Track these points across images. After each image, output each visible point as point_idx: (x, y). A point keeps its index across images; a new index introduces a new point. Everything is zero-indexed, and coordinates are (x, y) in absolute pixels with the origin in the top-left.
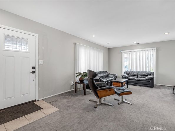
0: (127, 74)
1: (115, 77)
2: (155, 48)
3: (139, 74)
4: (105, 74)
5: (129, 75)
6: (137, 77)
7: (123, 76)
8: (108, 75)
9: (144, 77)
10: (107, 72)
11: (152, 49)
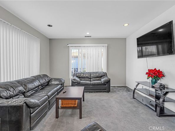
0: (77, 77)
1: (61, 85)
2: (106, 45)
3: (91, 75)
4: (43, 81)
5: (80, 78)
6: (89, 79)
7: (73, 81)
8: (49, 82)
9: (98, 79)
10: (47, 76)
11: (103, 45)
